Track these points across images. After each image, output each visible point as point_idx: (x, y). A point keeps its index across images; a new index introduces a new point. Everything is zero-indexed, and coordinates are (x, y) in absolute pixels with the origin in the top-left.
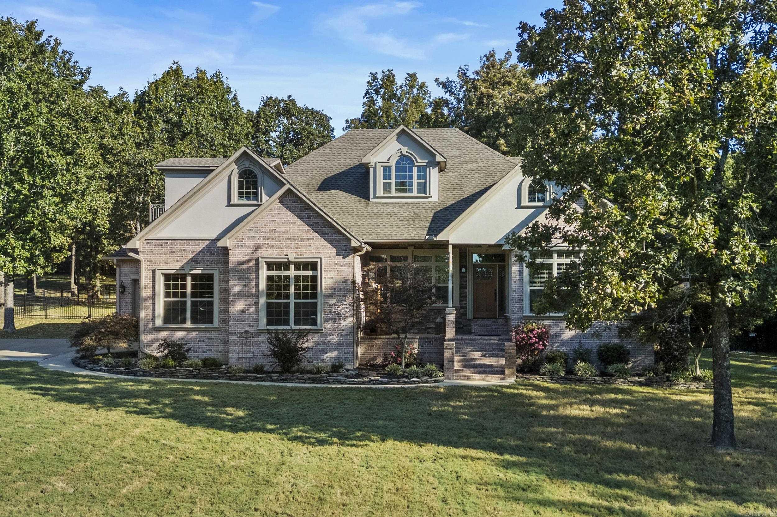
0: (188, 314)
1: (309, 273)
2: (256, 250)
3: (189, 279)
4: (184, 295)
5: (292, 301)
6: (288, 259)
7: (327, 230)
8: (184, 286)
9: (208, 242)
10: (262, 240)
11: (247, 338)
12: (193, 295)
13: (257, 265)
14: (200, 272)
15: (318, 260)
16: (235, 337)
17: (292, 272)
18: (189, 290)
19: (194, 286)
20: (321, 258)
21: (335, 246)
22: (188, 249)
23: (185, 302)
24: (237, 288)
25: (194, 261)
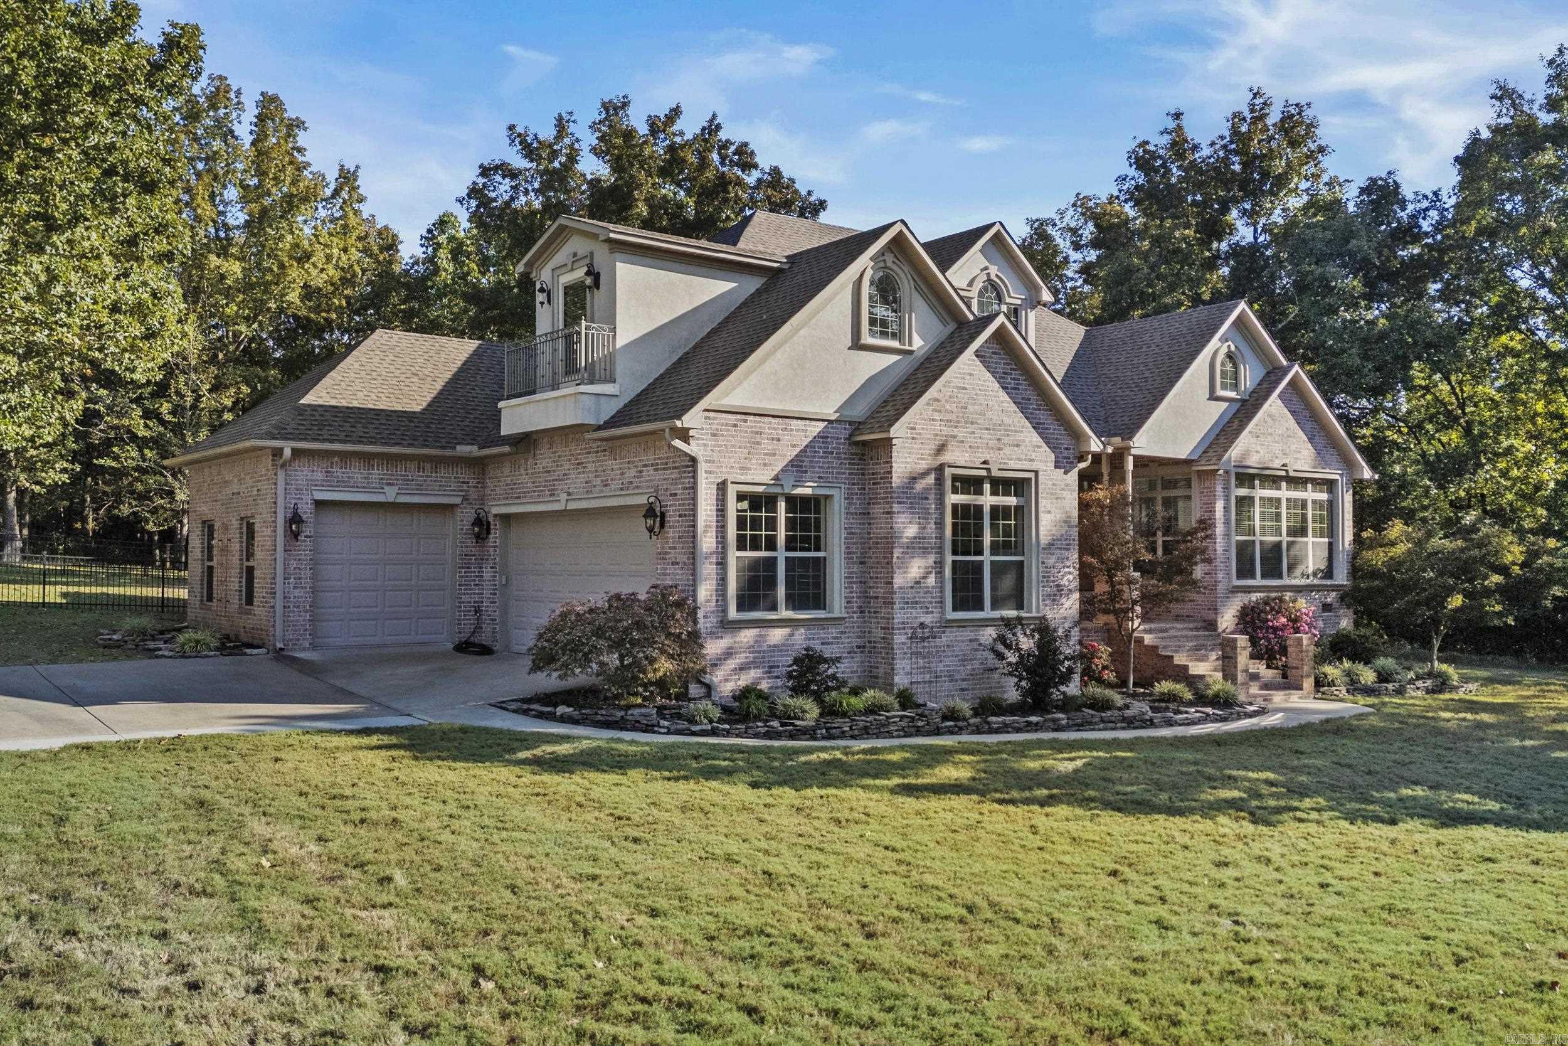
0: (781, 591)
1: (1012, 501)
2: (941, 449)
3: (782, 506)
4: (771, 545)
5: (987, 558)
6: (988, 470)
7: (1043, 416)
8: (772, 524)
9: (822, 425)
10: (946, 430)
11: (923, 639)
12: (790, 545)
13: (939, 481)
14: (809, 491)
15: (1032, 475)
16: (903, 639)
17: (988, 500)
18: (781, 534)
19: (791, 524)
20: (1036, 472)
21: (1053, 449)
22: (786, 438)
23: (775, 558)
24: (911, 531)
25: (797, 466)
